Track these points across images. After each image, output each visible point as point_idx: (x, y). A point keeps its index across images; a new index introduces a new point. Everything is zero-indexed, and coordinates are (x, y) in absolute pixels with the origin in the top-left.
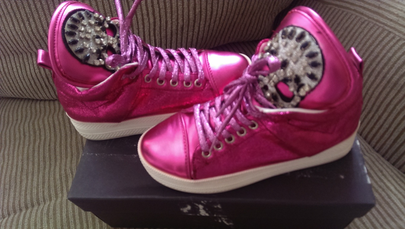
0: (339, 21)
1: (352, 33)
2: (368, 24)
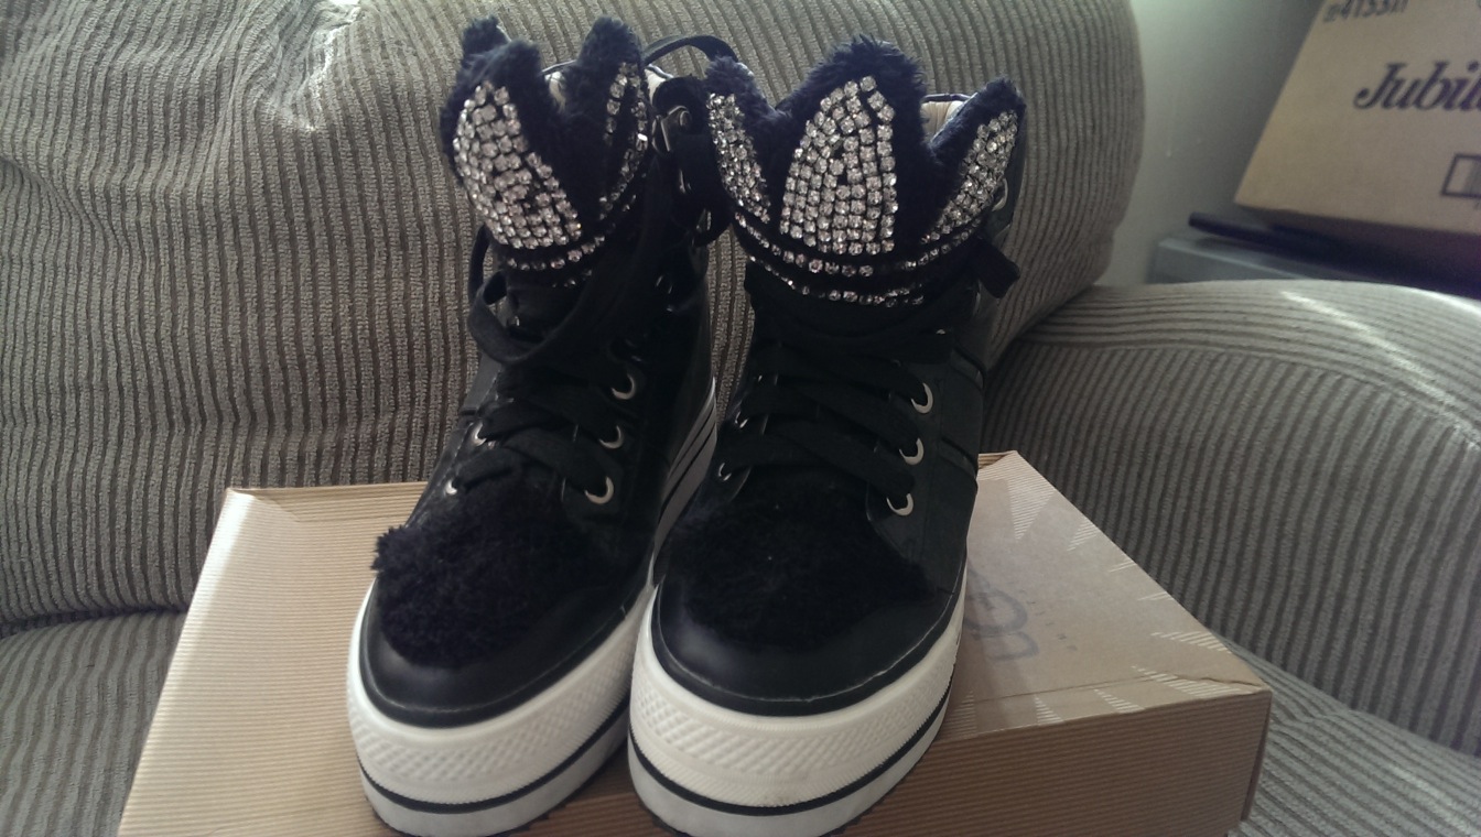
0: (1145, 374)
1: (1191, 392)
2: (1228, 362)
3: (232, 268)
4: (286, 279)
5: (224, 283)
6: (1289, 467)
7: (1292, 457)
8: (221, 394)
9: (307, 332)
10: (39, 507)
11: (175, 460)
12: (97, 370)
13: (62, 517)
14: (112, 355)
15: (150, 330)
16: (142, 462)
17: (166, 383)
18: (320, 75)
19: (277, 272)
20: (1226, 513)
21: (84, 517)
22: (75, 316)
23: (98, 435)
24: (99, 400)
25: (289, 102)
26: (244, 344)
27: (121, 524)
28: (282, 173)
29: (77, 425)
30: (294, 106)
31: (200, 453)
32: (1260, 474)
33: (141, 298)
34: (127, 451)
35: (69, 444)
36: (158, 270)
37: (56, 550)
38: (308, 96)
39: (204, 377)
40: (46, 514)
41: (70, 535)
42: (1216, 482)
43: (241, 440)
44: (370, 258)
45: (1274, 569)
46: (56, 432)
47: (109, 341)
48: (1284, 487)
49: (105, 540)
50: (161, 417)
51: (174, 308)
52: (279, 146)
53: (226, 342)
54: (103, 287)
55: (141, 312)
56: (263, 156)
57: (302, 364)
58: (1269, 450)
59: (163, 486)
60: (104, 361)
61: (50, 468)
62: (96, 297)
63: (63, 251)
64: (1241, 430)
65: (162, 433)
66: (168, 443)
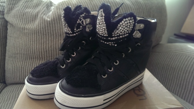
3: (38, 38)
4: (45, 40)
5: (37, 40)
6: (188, 72)
7: (189, 70)
8: (36, 55)
9: (47, 47)
10: (12, 69)
11: (30, 64)
12: (20, 51)
13: (15, 71)
14: (22, 49)
15: (27, 46)
16: (25, 64)
17: (29, 53)
18: (51, 13)
19: (44, 39)
20: (178, 78)
21: (18, 71)
22: (18, 44)
23: (20, 60)
24: (20, 55)
25: (47, 16)
26: (39, 48)
27: (22, 72)
28: (45, 26)
29: (18, 59)
30: (47, 17)
31: (33, 63)
32: (184, 72)
33: (26, 42)
34: (24, 62)
35: (17, 61)
36: (28, 38)
37: (14, 75)
38: (49, 15)
39: (34, 53)
40: (13, 70)
41: (16, 73)
42: (177, 73)
43: (38, 61)
44: (56, 37)
45: (185, 87)
46: (15, 59)
47: (22, 47)
48: (187, 74)
49: (20, 74)
50: (28, 58)
51: (30, 43)
52: (45, 22)
53: (37, 48)
54: (22, 40)
55: (26, 44)
56: (43, 23)
57: (46, 51)
58: (185, 69)
59: (28, 67)
60: (21, 50)
61: (14, 64)
62: (21, 42)
63: (17, 35)
64: (181, 66)
65: (28, 60)
66: (29, 61)
